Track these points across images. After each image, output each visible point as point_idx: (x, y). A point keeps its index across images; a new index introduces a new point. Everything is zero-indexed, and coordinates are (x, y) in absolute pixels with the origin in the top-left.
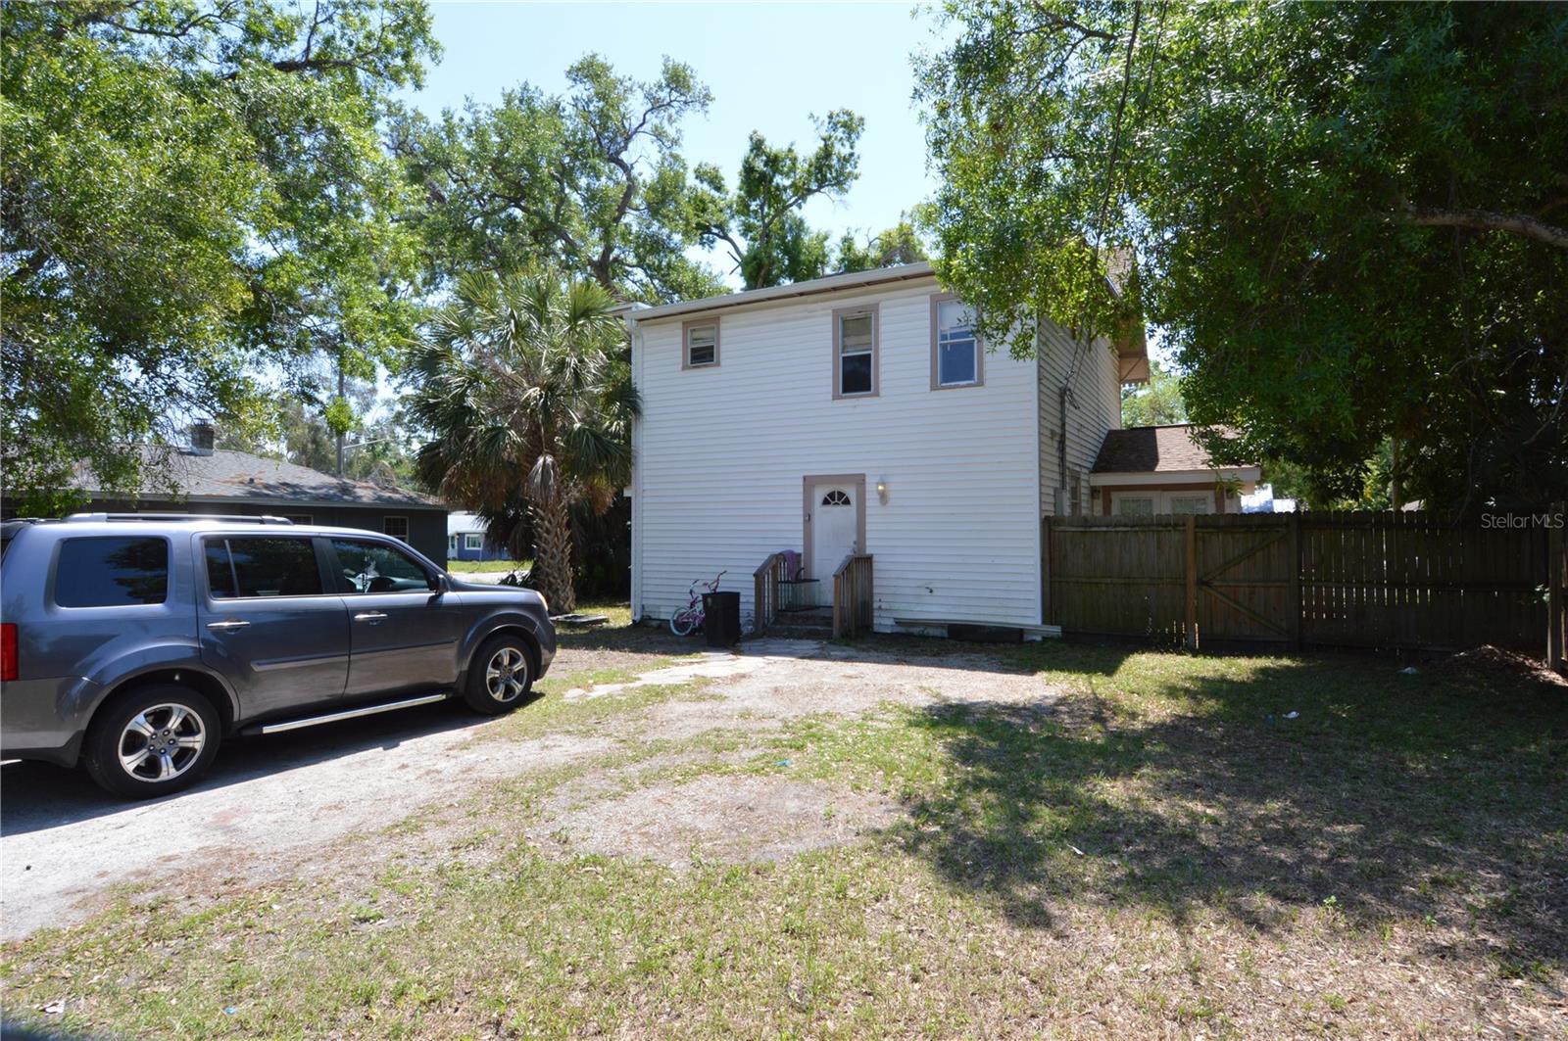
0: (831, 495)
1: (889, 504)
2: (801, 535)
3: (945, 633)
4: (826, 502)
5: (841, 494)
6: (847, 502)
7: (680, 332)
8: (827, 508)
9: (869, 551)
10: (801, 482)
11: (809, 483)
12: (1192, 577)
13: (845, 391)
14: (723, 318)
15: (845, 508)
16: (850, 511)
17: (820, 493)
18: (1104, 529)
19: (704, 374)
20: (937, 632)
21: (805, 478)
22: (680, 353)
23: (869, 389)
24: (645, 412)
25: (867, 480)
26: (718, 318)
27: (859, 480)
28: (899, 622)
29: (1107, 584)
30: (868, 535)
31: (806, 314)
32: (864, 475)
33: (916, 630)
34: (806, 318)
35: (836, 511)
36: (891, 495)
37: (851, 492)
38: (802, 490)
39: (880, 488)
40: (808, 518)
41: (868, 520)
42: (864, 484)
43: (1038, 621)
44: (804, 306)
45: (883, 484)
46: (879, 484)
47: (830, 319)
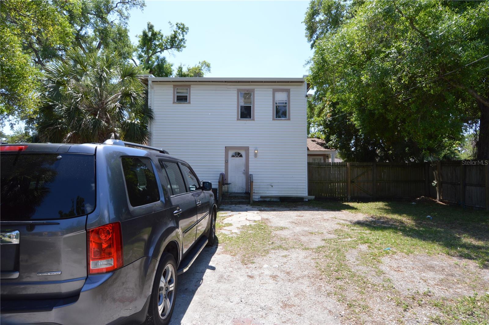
0: (235, 154)
1: (258, 157)
2: (224, 167)
3: (279, 200)
4: (233, 156)
5: (239, 154)
6: (241, 156)
7: (172, 89)
8: (233, 158)
9: (250, 173)
10: (224, 148)
11: (227, 149)
12: (349, 181)
13: (241, 117)
14: (192, 86)
15: (241, 158)
16: (243, 159)
17: (231, 153)
18: (325, 166)
19: (182, 106)
20: (275, 200)
21: (226, 147)
22: (172, 97)
23: (250, 118)
24: (156, 118)
25: (250, 149)
26: (190, 86)
27: (247, 149)
28: (261, 197)
29: (325, 183)
30: (250, 168)
31: (227, 89)
32: (249, 147)
33: (268, 200)
35: (238, 159)
36: (258, 154)
37: (243, 153)
38: (224, 151)
39: (256, 151)
40: (227, 162)
41: (250, 162)
42: (249, 150)
43: (307, 195)
44: (226, 86)
45: (257, 150)
46: (255, 150)
47: (236, 92)
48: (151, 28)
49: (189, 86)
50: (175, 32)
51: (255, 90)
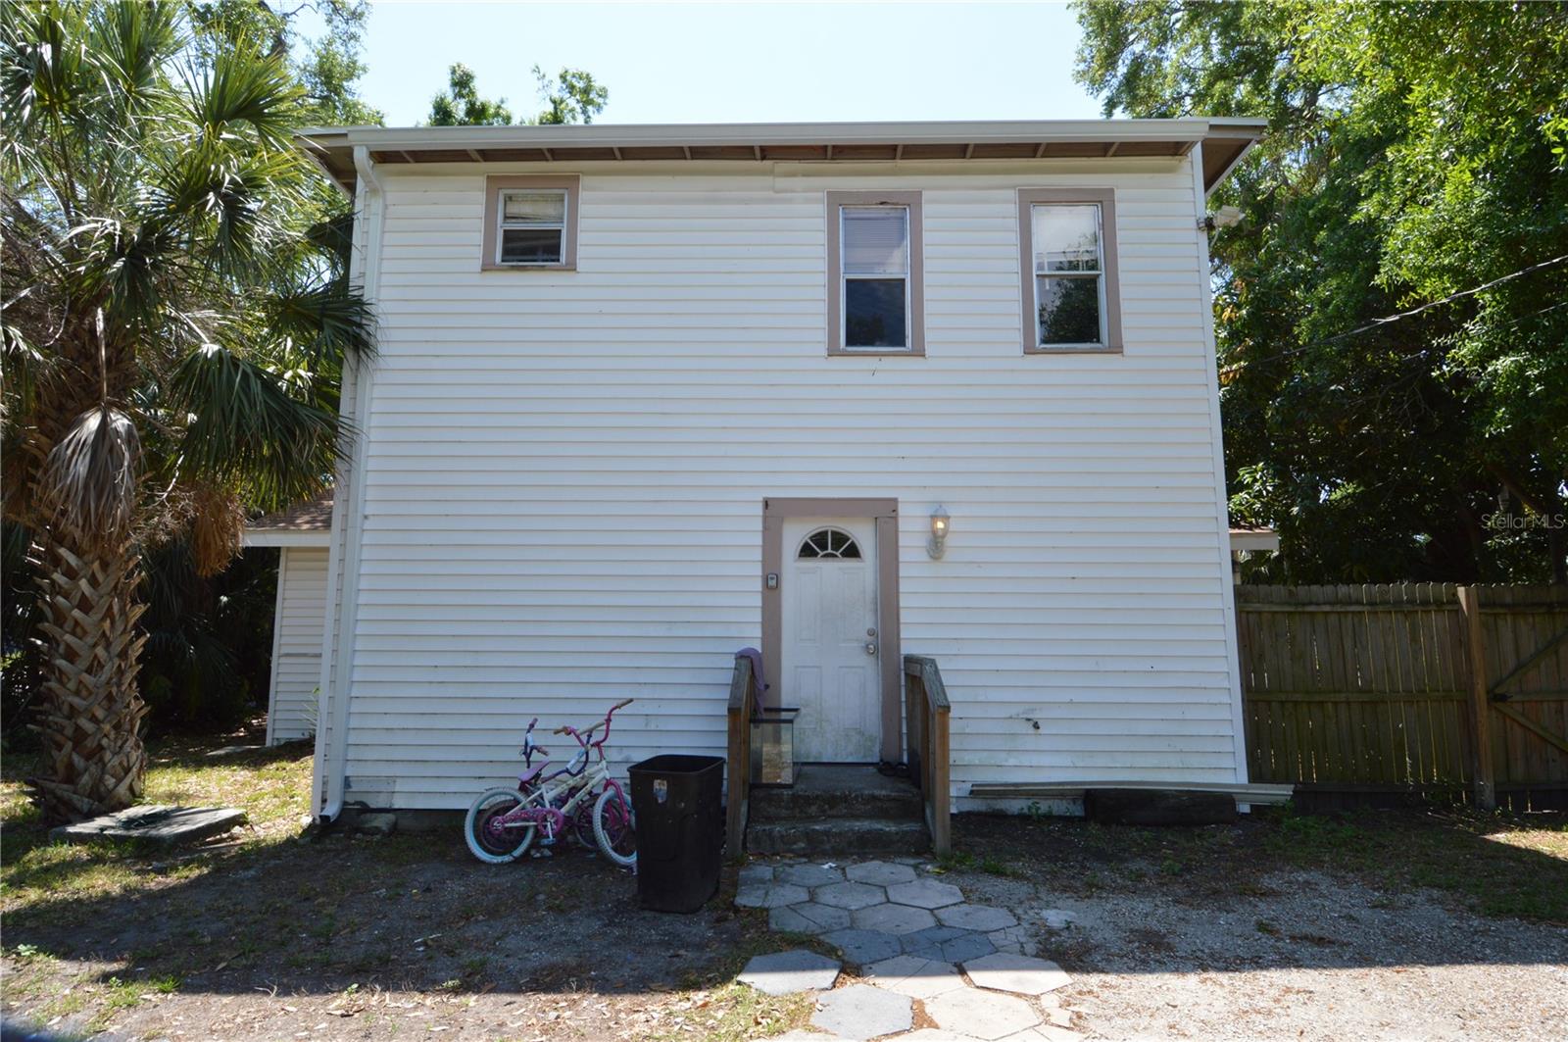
0: (820, 539)
1: (948, 556)
2: (758, 617)
3: (1078, 810)
4: (807, 551)
5: (839, 539)
6: (853, 552)
7: (481, 196)
8: (810, 564)
9: (907, 649)
10: (759, 510)
11: (775, 512)
12: (1480, 689)
13: (850, 341)
15: (850, 563)
16: (862, 573)
17: (795, 534)
18: (1327, 608)
19: (533, 284)
20: (1060, 807)
21: (766, 503)
22: (479, 238)
23: (900, 341)
24: (382, 349)
25: (902, 510)
26: (576, 179)
27: (884, 513)
28: (976, 793)
29: (1335, 703)
30: (904, 617)
31: (771, 194)
32: (895, 500)
33: (1015, 806)
34: (771, 201)
35: (831, 570)
36: (949, 541)
37: (862, 534)
38: (760, 527)
39: (940, 525)
40: (772, 585)
41: (904, 587)
42: (895, 518)
43: (1243, 777)
44: (768, 180)
45: (946, 518)
46: (934, 518)
47: (821, 209)
48: (462, 83)
49: (574, 179)
50: (554, 102)
51: (926, 195)
